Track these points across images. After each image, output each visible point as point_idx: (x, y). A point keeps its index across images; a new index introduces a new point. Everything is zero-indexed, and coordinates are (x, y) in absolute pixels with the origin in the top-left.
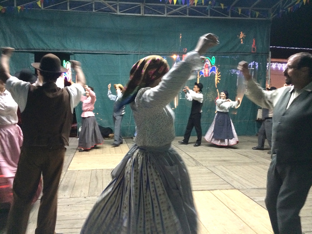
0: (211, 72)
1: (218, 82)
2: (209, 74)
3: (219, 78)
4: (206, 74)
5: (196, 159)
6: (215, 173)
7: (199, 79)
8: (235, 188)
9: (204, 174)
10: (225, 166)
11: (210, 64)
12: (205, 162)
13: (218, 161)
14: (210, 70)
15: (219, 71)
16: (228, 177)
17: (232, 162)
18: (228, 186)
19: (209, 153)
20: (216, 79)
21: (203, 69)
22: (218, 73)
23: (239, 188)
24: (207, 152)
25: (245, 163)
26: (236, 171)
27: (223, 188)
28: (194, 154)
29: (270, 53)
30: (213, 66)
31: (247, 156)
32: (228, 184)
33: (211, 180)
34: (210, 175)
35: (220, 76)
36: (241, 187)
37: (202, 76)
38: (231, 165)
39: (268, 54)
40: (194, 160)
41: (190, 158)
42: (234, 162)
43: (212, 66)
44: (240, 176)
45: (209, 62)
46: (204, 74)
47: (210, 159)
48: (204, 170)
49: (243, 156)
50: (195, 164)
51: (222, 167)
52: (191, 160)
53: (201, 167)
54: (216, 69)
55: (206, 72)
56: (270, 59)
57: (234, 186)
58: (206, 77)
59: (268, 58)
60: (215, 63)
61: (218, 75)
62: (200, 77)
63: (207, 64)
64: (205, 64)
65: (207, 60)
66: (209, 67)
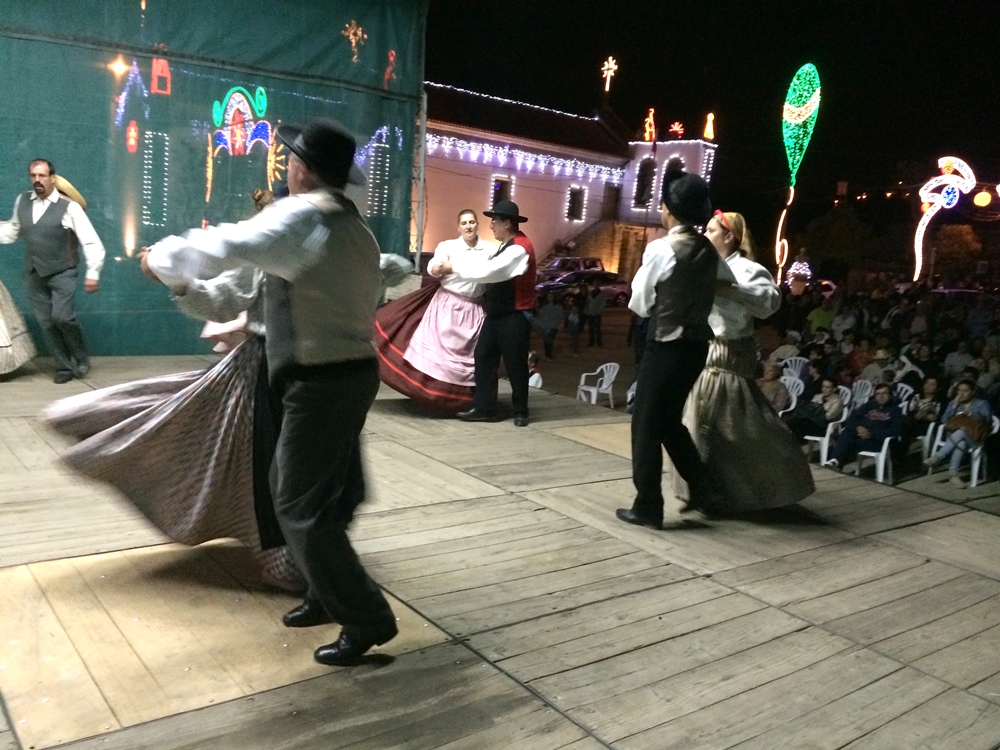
0: (252, 139)
1: (275, 177)
2: (246, 148)
3: (280, 162)
4: (237, 147)
7: (213, 158)
11: (249, 112)
14: (249, 132)
20: (271, 165)
21: (227, 125)
22: (277, 147)
29: (425, 97)
30: (261, 119)
37: (224, 151)
39: (419, 98)
43: (256, 119)
45: (247, 105)
46: (230, 145)
54: (269, 131)
55: (238, 139)
56: (423, 122)
59: (418, 114)
60: (266, 113)
61: (275, 153)
62: (217, 151)
63: (238, 110)
64: (234, 109)
65: (238, 97)
66: (248, 121)
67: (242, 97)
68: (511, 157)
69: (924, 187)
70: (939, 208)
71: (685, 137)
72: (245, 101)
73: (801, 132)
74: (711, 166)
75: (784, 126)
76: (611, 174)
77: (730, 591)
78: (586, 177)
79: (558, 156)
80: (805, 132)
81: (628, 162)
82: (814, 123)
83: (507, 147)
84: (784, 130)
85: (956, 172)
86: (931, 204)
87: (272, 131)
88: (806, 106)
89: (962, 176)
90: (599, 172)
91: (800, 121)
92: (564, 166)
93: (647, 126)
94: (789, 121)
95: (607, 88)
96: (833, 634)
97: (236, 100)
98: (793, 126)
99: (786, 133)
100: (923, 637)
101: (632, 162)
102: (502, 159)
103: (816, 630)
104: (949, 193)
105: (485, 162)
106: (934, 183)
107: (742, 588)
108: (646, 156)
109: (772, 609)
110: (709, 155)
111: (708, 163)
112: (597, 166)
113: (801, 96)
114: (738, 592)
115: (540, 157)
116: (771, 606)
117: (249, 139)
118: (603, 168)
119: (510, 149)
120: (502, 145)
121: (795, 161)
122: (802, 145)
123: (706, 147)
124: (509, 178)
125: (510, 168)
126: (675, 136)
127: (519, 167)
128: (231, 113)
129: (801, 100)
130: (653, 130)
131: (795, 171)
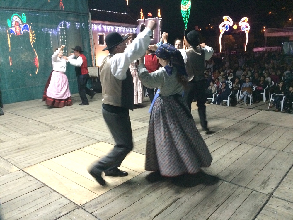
0: (23, 30)
1: (33, 41)
2: (21, 33)
3: (34, 37)
4: (18, 33)
5: (47, 123)
6: (75, 132)
7: (10, 38)
8: (100, 141)
9: (65, 136)
10: (80, 124)
11: (20, 22)
12: (58, 124)
13: (69, 120)
14: (22, 28)
15: (32, 30)
16: (88, 133)
17: (82, 119)
18: (92, 141)
19: (56, 114)
20: (31, 38)
21: (13, 27)
22: (32, 32)
23: (103, 140)
24: (55, 114)
25: (95, 117)
26: (92, 126)
27: (90, 144)
28: (42, 119)
29: (90, 13)
30: (25, 23)
31: (92, 111)
32: (91, 139)
33: (75, 140)
34: (71, 135)
35: (35, 35)
36: (103, 139)
37: (13, 35)
38: (83, 121)
39: (88, 14)
40: (46, 124)
41: (40, 123)
42: (84, 118)
43: (23, 24)
44: (97, 129)
45: (19, 20)
46: (15, 33)
47: (61, 120)
48: (62, 132)
49: (90, 112)
50: (50, 128)
51: (77, 125)
52: (42, 125)
53: (56, 130)
54: (29, 27)
55: (17, 30)
56: (90, 21)
57: (98, 139)
58: (18, 35)
59: (89, 18)
60: (27, 21)
61: (32, 33)
62: (11, 36)
63: (17, 21)
64: (15, 21)
65: (16, 17)
66: (21, 25)
67: (17, 17)
68: (102, 27)
69: (220, 25)
70: (224, 31)
71: (153, 17)
72: (18, 18)
73: (187, 13)
74: (161, 25)
75: (182, 11)
76: (133, 30)
77: (219, 139)
78: (125, 32)
79: (116, 26)
80: (188, 13)
81: (137, 26)
82: (190, 10)
83: (101, 25)
84: (182, 13)
85: (228, 20)
86: (222, 30)
87: (30, 27)
88: (187, 5)
89: (230, 21)
90: (129, 30)
91: (186, 10)
92: (119, 29)
93: (141, 14)
94: (183, 10)
95: (128, 4)
96: (248, 144)
97: (15, 18)
98: (184, 11)
99: (182, 14)
100: (267, 141)
101: (138, 26)
102: (100, 29)
103: (243, 144)
104: (226, 27)
105: (95, 30)
106: (222, 24)
107: (222, 138)
108: (142, 24)
109: (231, 141)
110: (160, 22)
111: (160, 24)
112: (128, 28)
113: (185, 2)
114: (221, 138)
115: (112, 27)
116: (230, 140)
117: (22, 30)
118: (130, 28)
119: (102, 25)
120: (99, 24)
121: (186, 21)
122: (187, 17)
123: (159, 19)
124: (103, 34)
125: (103, 31)
126: (149, 17)
127: (105, 31)
128: (14, 22)
129: (185, 4)
130: (143, 15)
131: (186, 24)
